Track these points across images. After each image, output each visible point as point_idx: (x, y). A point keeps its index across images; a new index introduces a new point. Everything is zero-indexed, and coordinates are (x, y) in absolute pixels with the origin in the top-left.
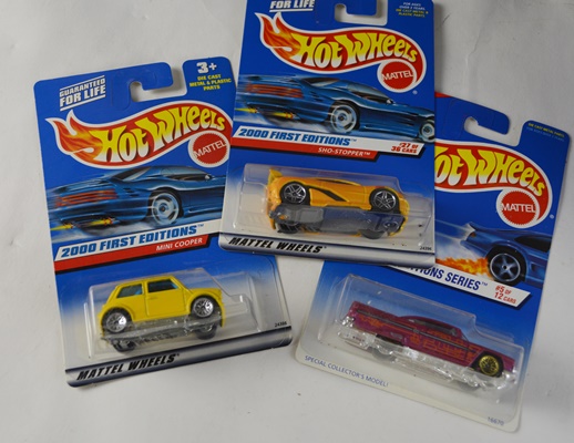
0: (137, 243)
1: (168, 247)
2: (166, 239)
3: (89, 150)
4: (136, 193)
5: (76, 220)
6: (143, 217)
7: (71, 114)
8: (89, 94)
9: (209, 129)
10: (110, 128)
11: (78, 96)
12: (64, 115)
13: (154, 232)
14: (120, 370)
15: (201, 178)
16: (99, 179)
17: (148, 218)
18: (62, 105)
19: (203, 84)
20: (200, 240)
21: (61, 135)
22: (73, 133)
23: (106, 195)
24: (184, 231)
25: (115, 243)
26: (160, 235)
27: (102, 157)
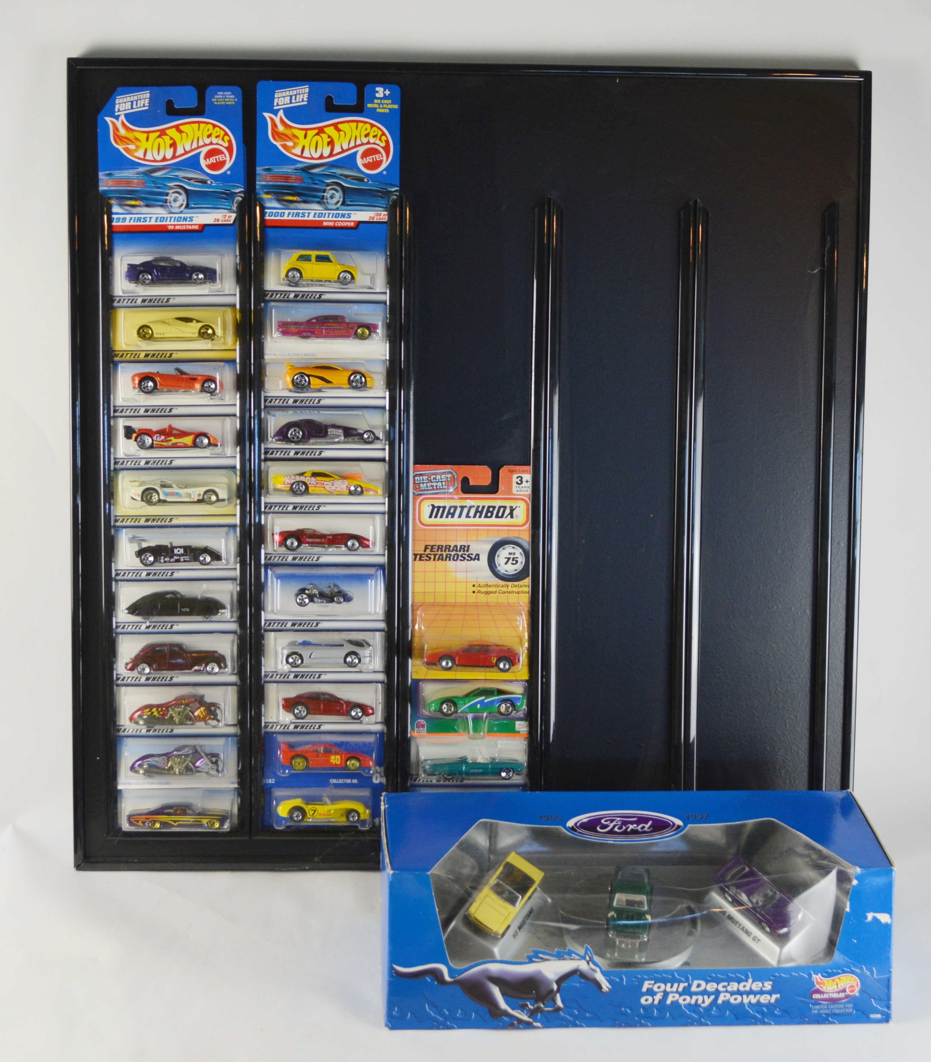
0: (311, 218)
1: (331, 224)
2: (330, 219)
3: (290, 144)
4: (317, 182)
5: (275, 193)
6: (318, 200)
7: (281, 113)
8: (296, 99)
9: (374, 144)
10: (306, 130)
11: (287, 100)
12: (276, 113)
13: (324, 212)
14: (288, 297)
15: (361, 180)
16: (293, 167)
17: (321, 201)
18: (275, 104)
19: (376, 106)
20: (352, 224)
21: (272, 128)
22: (281, 128)
23: (297, 179)
24: (343, 216)
25: (298, 214)
26: (327, 215)
27: (298, 151)
